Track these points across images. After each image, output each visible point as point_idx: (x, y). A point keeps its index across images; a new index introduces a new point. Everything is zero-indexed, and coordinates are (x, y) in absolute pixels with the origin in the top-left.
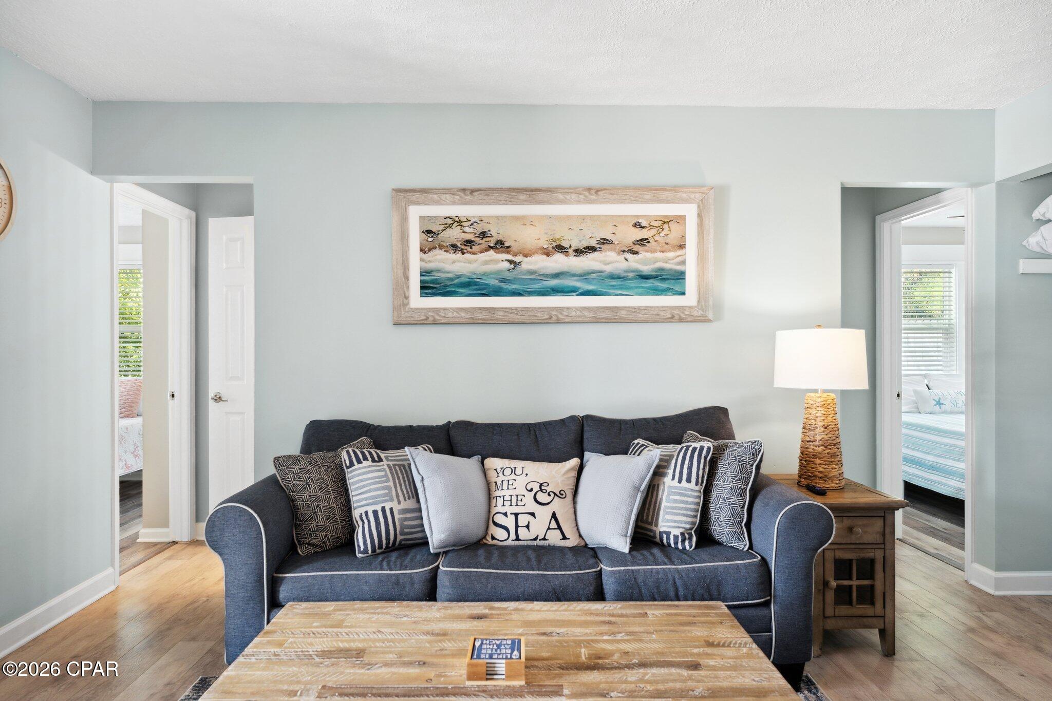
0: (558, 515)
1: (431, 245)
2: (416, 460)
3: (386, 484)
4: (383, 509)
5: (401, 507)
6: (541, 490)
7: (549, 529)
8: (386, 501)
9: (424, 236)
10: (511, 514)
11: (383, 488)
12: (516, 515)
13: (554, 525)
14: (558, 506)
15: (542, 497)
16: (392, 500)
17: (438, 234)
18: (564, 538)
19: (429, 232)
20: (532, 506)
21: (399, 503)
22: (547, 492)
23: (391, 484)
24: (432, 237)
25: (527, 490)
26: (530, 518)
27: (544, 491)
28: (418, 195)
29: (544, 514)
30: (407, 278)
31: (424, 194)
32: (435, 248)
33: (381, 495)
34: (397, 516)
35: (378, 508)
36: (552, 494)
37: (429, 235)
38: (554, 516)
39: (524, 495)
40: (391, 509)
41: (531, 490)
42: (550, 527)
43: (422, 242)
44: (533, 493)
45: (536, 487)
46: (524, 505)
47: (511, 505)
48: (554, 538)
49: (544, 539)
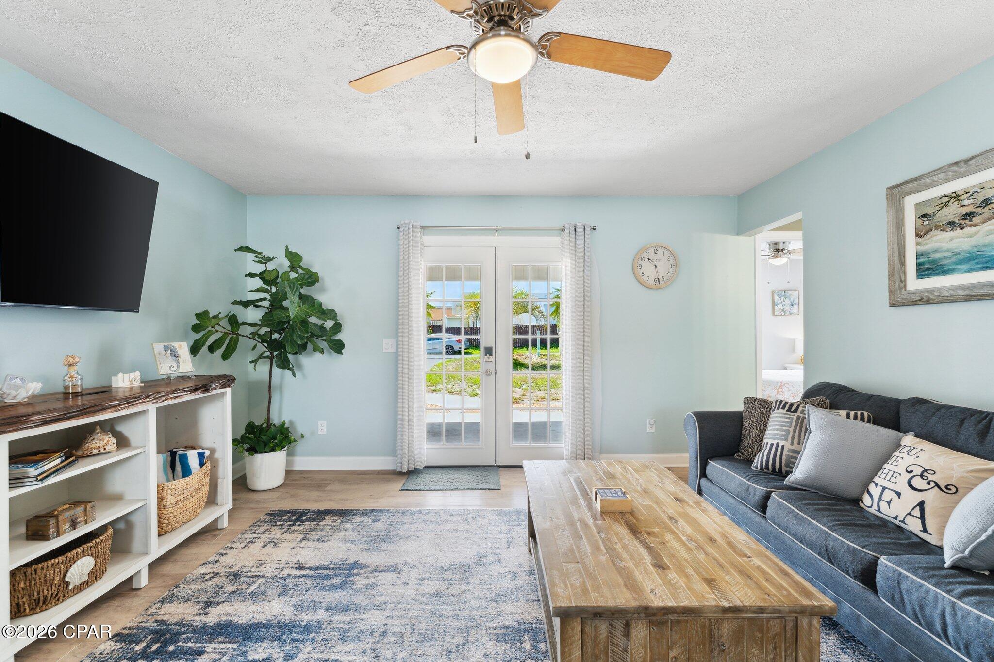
0: (926, 506)
1: (928, 228)
2: (810, 416)
3: (787, 428)
4: (778, 444)
5: (791, 447)
6: (922, 476)
7: (909, 514)
8: (781, 439)
9: (920, 221)
10: (881, 486)
11: (783, 430)
12: (884, 488)
13: (917, 512)
14: (932, 497)
15: (918, 483)
16: (786, 440)
17: (934, 215)
18: (925, 530)
19: (924, 216)
20: (903, 487)
21: (792, 444)
22: (928, 480)
23: (792, 429)
24: (928, 220)
25: (906, 469)
26: (895, 496)
27: (925, 478)
28: (910, 185)
29: (911, 499)
30: (903, 263)
31: (917, 183)
32: (931, 230)
33: (779, 434)
34: (785, 452)
35: (775, 443)
36: (933, 484)
37: (924, 219)
38: (921, 505)
39: (900, 474)
40: (783, 447)
41: (911, 472)
42: (912, 513)
43: (918, 227)
44: (911, 475)
45: (918, 471)
46: (896, 483)
47: (884, 479)
48: (914, 525)
49: (903, 522)
